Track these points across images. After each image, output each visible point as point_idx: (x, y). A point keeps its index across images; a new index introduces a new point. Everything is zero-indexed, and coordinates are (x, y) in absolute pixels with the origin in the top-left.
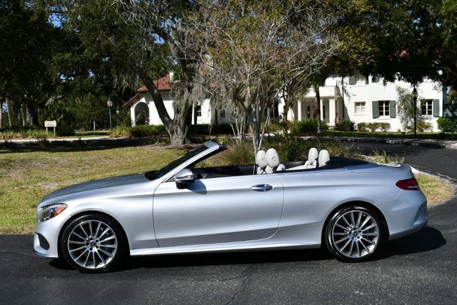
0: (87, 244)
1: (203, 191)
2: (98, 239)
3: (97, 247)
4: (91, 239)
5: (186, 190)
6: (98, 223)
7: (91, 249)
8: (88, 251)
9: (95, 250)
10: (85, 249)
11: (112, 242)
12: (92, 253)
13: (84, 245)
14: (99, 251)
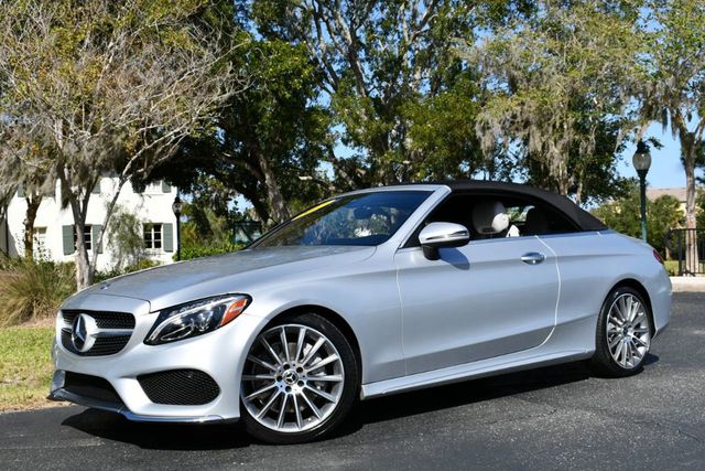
0: (280, 379)
1: (463, 265)
2: (302, 366)
3: (301, 383)
4: (287, 367)
5: (440, 262)
6: (299, 329)
7: (288, 389)
8: (282, 395)
9: (296, 390)
10: (275, 389)
11: (329, 369)
12: (290, 398)
13: (272, 381)
14: (305, 390)
